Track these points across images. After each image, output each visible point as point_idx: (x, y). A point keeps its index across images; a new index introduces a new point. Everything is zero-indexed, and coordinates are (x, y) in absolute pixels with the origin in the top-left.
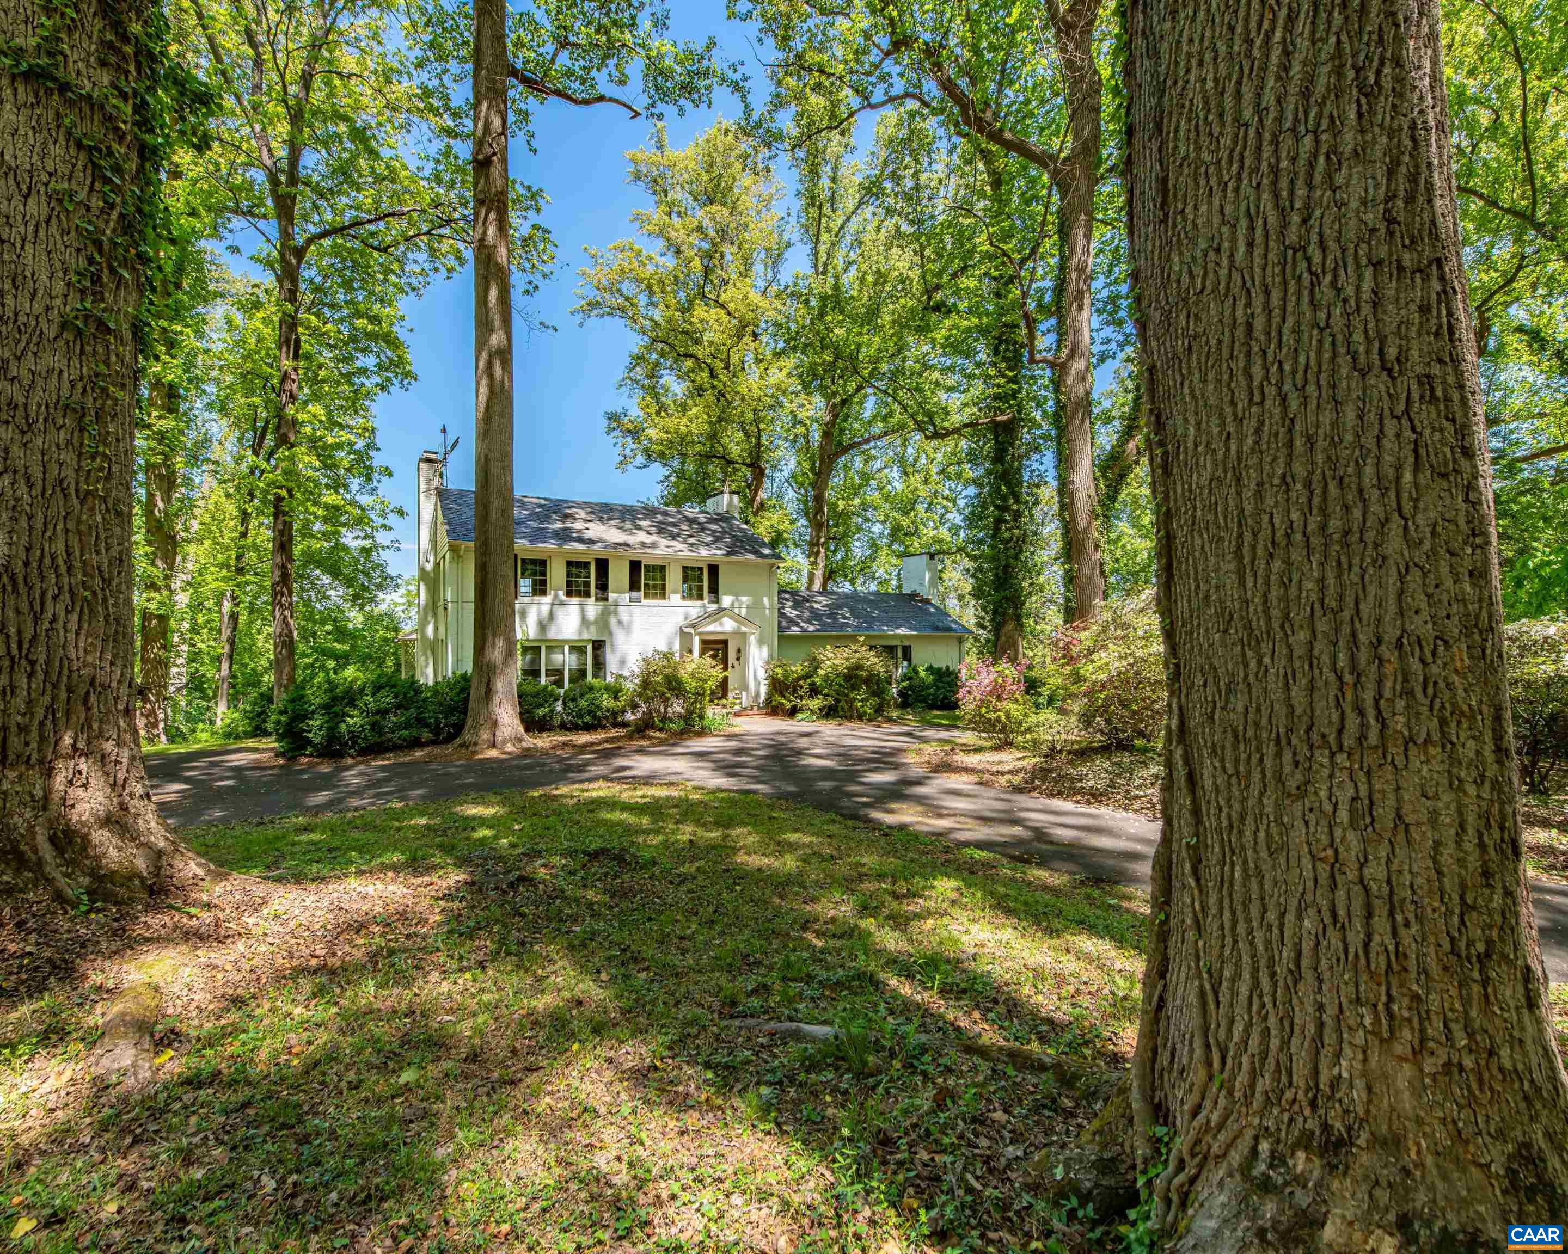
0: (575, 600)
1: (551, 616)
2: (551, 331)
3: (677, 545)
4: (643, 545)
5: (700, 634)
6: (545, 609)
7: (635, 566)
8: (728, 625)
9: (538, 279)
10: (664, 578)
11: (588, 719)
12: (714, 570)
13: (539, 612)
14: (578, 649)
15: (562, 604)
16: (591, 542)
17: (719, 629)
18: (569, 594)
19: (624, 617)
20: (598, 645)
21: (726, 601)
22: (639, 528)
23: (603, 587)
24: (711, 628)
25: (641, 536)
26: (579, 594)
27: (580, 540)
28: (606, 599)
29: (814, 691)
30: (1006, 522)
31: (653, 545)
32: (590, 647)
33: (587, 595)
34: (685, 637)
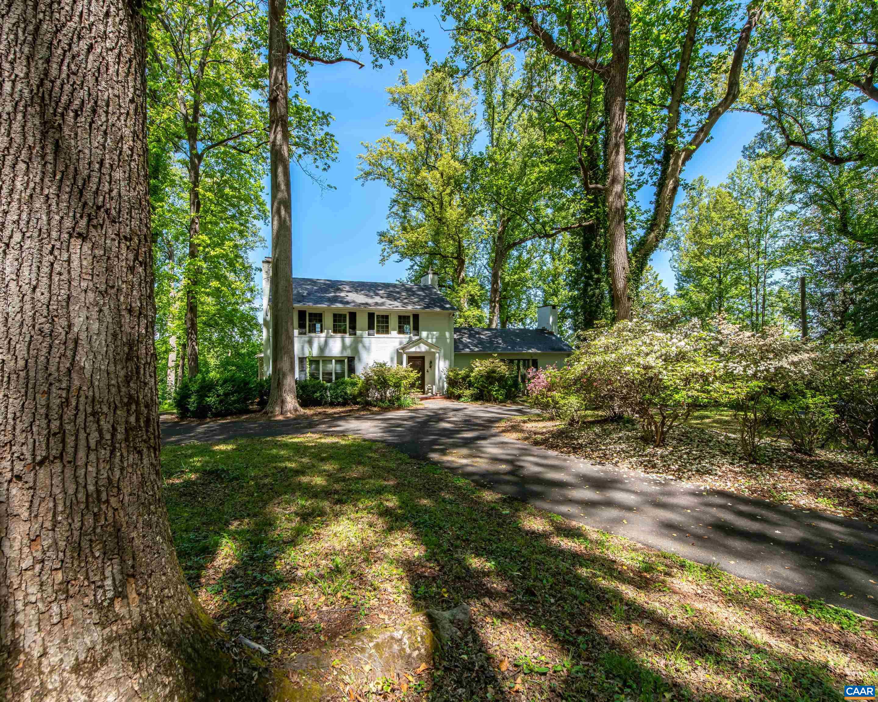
0: (339, 335)
1: (326, 342)
2: (333, 189)
3: (396, 303)
4: (376, 304)
5: (406, 353)
6: (322, 340)
7: (371, 316)
8: (423, 348)
9: (330, 162)
10: (387, 322)
11: (340, 400)
12: (416, 317)
13: (319, 341)
14: (340, 361)
15: (331, 337)
16: (348, 303)
17: (418, 350)
18: (335, 331)
19: (367, 344)
20: (351, 360)
21: (424, 334)
22: (377, 295)
23: (353, 328)
24: (413, 350)
25: (378, 299)
26: (340, 332)
27: (341, 302)
28: (355, 334)
29: (470, 385)
31: (383, 304)
32: (346, 361)
33: (345, 332)
34: (399, 355)
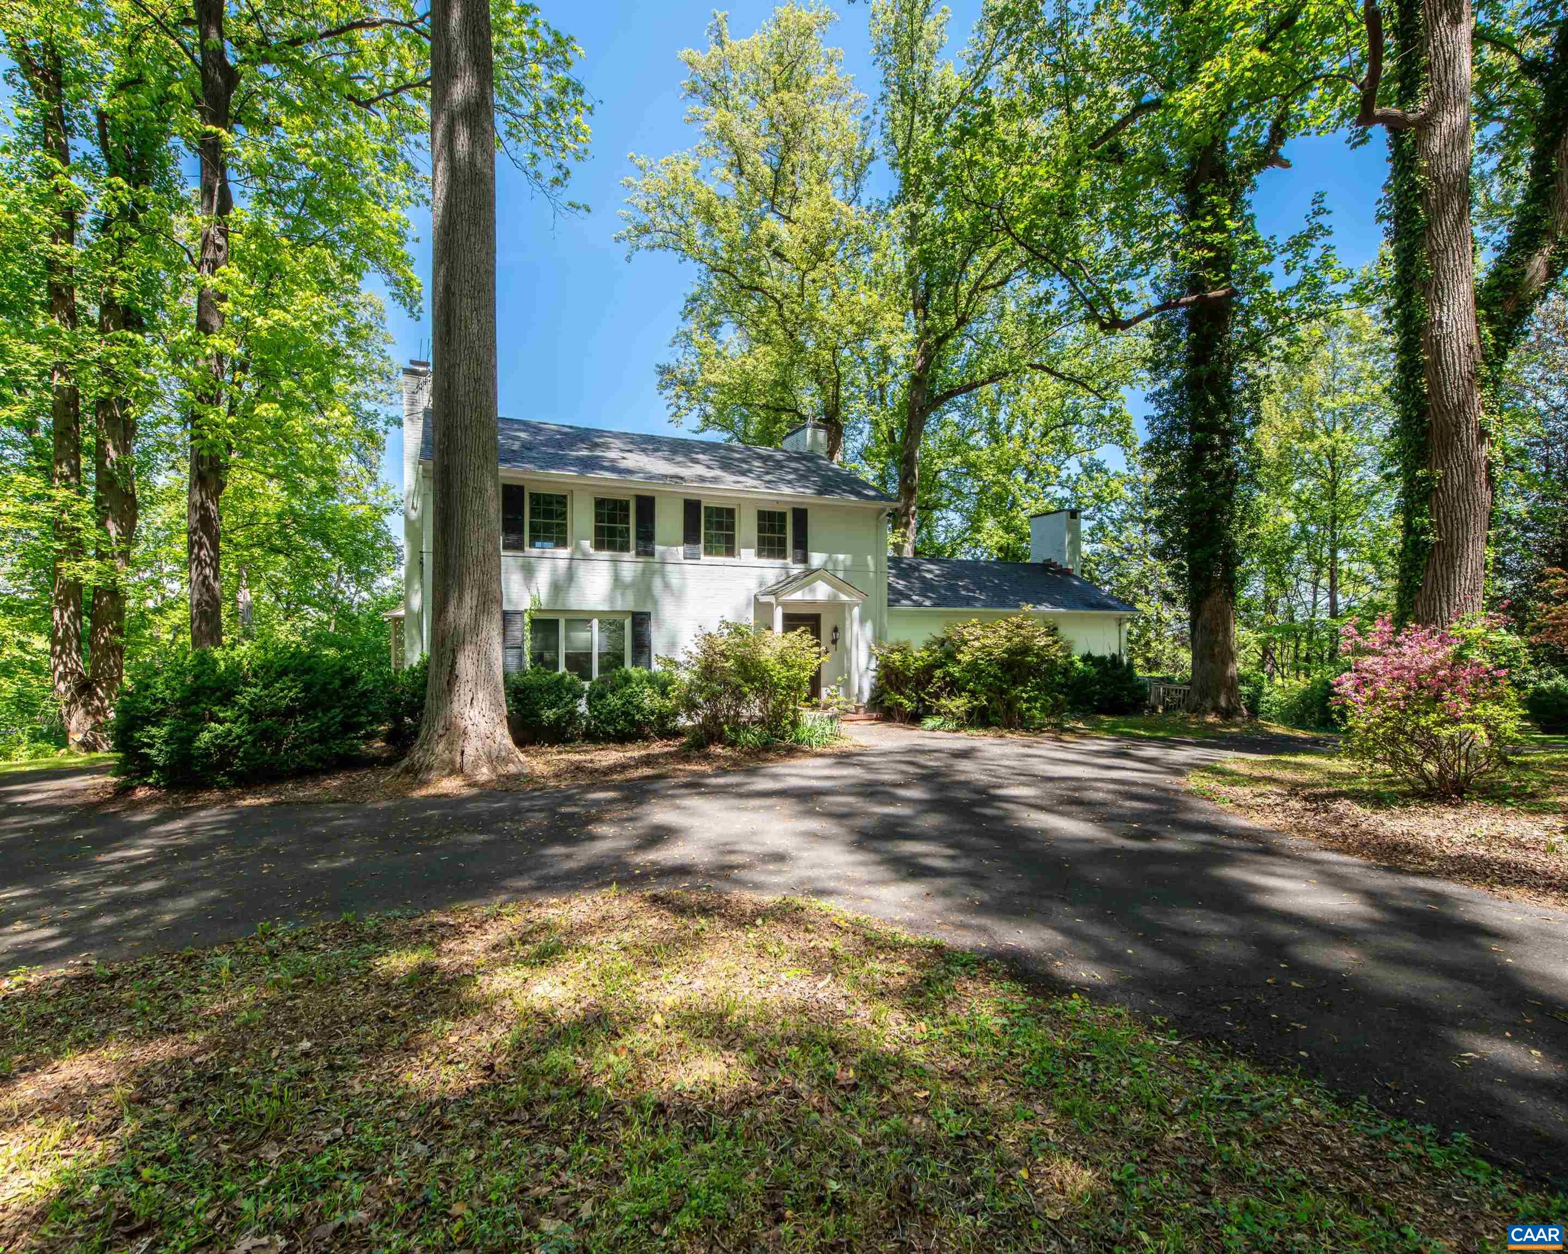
0: (605, 554)
1: (571, 575)
2: (582, 212)
3: (749, 481)
4: (702, 479)
5: (784, 605)
6: (562, 565)
7: (692, 508)
8: (822, 591)
9: (569, 162)
10: (731, 527)
11: (621, 724)
12: (801, 516)
13: (554, 570)
14: (611, 622)
15: (586, 558)
16: (629, 472)
17: (808, 597)
18: (599, 545)
19: (674, 580)
20: (640, 620)
21: (817, 559)
22: (697, 462)
23: (646, 538)
24: (798, 596)
25: (700, 470)
26: (611, 546)
27: (614, 469)
28: (652, 554)
29: (953, 687)
30: (1213, 447)
31: (715, 480)
32: (628, 623)
33: (625, 548)
34: (762, 609)
